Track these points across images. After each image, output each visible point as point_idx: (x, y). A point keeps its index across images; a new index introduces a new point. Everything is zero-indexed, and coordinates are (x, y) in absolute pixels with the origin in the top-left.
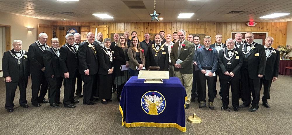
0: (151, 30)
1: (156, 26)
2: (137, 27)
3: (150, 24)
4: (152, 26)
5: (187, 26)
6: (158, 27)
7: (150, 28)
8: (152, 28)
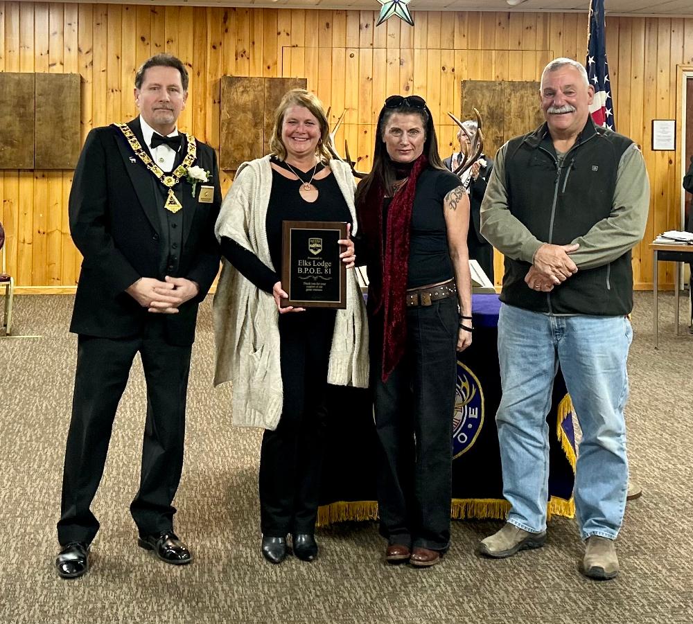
0: (240, 55)
1: (271, 33)
2: (155, 37)
3: (232, 23)
4: (246, 33)
5: (447, 35)
6: (283, 40)
7: (231, 45)
8: (246, 46)
